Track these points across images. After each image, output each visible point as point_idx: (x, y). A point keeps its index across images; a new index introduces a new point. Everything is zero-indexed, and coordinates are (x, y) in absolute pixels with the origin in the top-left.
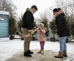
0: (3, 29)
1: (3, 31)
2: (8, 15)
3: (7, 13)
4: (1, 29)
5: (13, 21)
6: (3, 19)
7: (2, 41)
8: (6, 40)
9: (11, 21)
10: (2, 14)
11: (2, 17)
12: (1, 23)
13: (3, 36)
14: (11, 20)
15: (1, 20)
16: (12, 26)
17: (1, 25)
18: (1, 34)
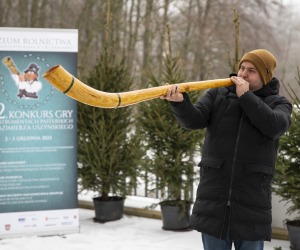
0: (37, 150)
1: (38, 167)
2: (74, 55)
3: (67, 40)
4: (26, 150)
7: (29, 235)
8: (59, 227)
10: (27, 53)
11: (31, 73)
12: (23, 114)
13: (35, 198)
15: (23, 93)
17: (21, 128)
18: (23, 184)
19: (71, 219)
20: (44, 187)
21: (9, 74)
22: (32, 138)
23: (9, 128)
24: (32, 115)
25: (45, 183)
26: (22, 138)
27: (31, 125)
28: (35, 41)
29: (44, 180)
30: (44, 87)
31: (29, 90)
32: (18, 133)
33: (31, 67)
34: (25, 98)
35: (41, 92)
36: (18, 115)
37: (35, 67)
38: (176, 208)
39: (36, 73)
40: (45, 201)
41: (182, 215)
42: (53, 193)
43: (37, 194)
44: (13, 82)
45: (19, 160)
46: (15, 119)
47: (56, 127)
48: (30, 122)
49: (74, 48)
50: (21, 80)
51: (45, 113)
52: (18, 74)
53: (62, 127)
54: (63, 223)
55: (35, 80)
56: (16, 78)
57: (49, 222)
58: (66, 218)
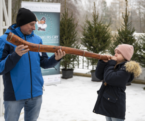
2: (59, 13)
3: (56, 8)
5: (69, 26)
6: (44, 26)
8: (53, 82)
9: (66, 29)
10: (41, 12)
14: (64, 25)
15: (40, 28)
16: (68, 41)
19: (58, 78)
28: (44, 8)
30: (48, 26)
31: (42, 28)
33: (43, 18)
34: (40, 31)
35: (46, 28)
40: (48, 72)
47: (52, 42)
49: (59, 11)
50: (39, 23)
51: (48, 37)
53: (54, 42)
54: (55, 80)
55: (44, 23)
57: (50, 80)
58: (56, 78)
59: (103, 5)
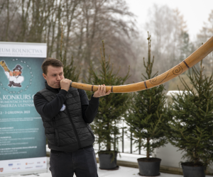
0: (21, 119)
1: (21, 131)
3: (39, 50)
4: (14, 120)
7: (15, 175)
8: (34, 169)
10: (15, 58)
11: (17, 71)
12: (12, 97)
13: (19, 150)
15: (12, 83)
17: (10, 106)
18: (12, 142)
19: (42, 164)
20: (25, 143)
21: (3, 72)
22: (18, 112)
23: (3, 106)
24: (18, 97)
25: (26, 141)
26: (11, 112)
27: (17, 104)
28: (20, 50)
29: (25, 139)
32: (9, 109)
33: (17, 67)
34: (13, 87)
35: (23, 83)
36: (9, 97)
37: (20, 67)
38: (109, 156)
39: (20, 71)
40: (25, 152)
41: (113, 160)
42: (30, 147)
43: (20, 148)
44: (6, 77)
45: (9, 126)
46: (7, 100)
48: (16, 102)
49: (44, 55)
50: (10, 75)
51: (26, 96)
52: (9, 71)
54: (37, 167)
55: (20, 75)
56: (7, 74)
57: (28, 166)
58: (39, 163)
59: (183, 40)
